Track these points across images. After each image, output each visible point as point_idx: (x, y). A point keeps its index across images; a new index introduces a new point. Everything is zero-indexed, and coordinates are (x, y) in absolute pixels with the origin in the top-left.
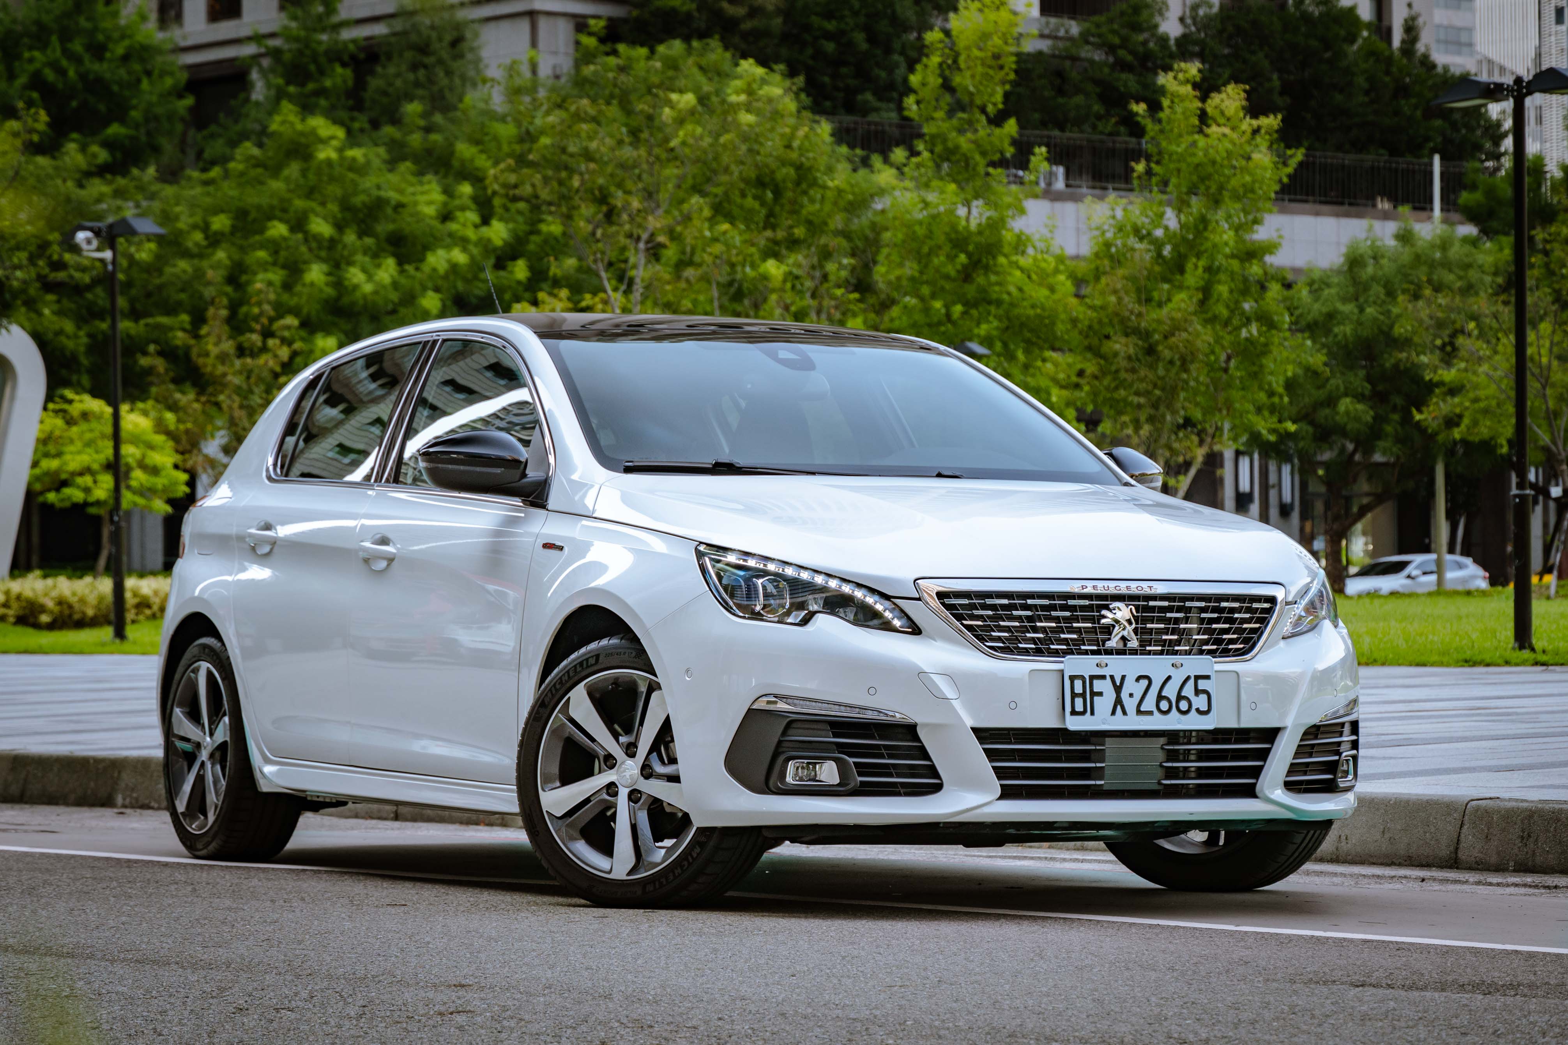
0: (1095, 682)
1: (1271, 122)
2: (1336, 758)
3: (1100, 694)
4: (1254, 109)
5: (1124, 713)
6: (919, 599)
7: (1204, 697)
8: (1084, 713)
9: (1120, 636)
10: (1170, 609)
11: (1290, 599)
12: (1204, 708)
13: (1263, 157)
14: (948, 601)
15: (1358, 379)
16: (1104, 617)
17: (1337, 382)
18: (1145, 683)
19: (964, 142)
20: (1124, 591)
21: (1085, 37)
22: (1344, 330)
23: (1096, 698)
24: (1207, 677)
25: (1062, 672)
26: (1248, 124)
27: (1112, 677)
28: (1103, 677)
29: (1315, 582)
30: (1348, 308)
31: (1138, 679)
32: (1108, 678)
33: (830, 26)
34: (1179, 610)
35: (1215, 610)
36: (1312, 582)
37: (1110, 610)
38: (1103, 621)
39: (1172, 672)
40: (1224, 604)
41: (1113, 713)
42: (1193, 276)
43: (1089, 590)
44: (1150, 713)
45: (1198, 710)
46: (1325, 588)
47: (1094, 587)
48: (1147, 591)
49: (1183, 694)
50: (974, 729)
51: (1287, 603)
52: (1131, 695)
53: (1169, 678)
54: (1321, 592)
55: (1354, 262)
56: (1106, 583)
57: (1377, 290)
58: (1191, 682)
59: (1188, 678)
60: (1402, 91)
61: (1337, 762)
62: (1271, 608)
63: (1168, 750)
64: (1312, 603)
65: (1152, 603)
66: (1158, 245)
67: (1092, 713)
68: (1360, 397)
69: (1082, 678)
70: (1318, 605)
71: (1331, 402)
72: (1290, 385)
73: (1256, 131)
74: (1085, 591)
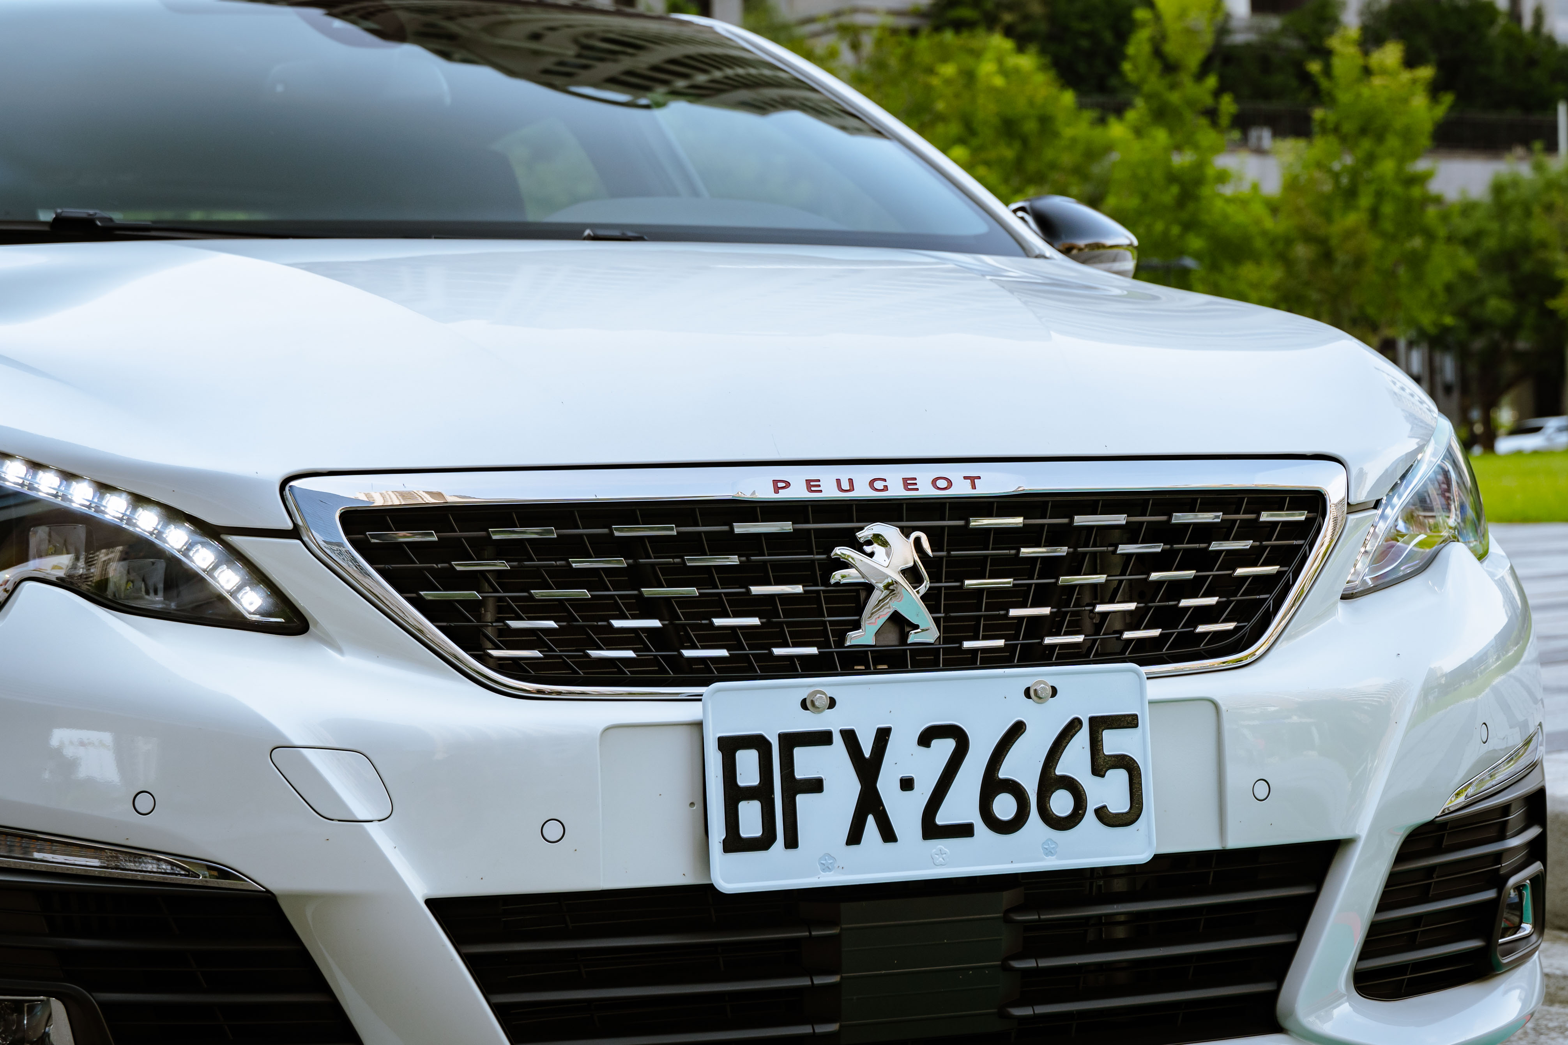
0: (799, 753)
1: (1426, 73)
2: (1491, 894)
3: (815, 786)
4: (1411, 61)
5: (888, 834)
6: (294, 533)
7: (1118, 778)
8: (764, 843)
9: (886, 613)
10: (1029, 536)
11: (1360, 496)
12: (1119, 804)
13: (1420, 102)
14: (374, 537)
15: (1503, 282)
16: (844, 564)
17: (1485, 286)
18: (945, 747)
19: (1174, 97)
20: (896, 491)
21: (1284, 30)
22: (1490, 243)
23: (800, 799)
24: (1129, 722)
25: (699, 725)
26: (1406, 76)
27: (850, 737)
28: (823, 738)
29: (1429, 450)
30: (1494, 226)
31: (926, 738)
32: (837, 739)
33: (1086, 26)
34: (1055, 537)
35: (1153, 534)
36: (1420, 449)
37: (858, 547)
38: (837, 576)
39: (1026, 711)
40: (1180, 518)
41: (855, 837)
42: (1365, 201)
43: (797, 492)
44: (965, 831)
45: (1102, 814)
46: (1455, 464)
47: (810, 484)
48: (961, 489)
49: (1060, 770)
50: (433, 904)
51: (1352, 508)
52: (907, 784)
53: (1018, 729)
54: (1446, 474)
55: (1498, 189)
56: (844, 473)
57: (1517, 211)
58: (1082, 738)
59: (1073, 726)
60: (1532, 62)
61: (1493, 904)
62: (1309, 522)
63: (1028, 926)
64: (1422, 502)
65: (978, 522)
66: (1336, 176)
67: (792, 842)
68: (1503, 295)
69: (758, 743)
70: (1437, 501)
71: (1481, 301)
72: (1449, 288)
73: (1414, 82)
74: (784, 495)
